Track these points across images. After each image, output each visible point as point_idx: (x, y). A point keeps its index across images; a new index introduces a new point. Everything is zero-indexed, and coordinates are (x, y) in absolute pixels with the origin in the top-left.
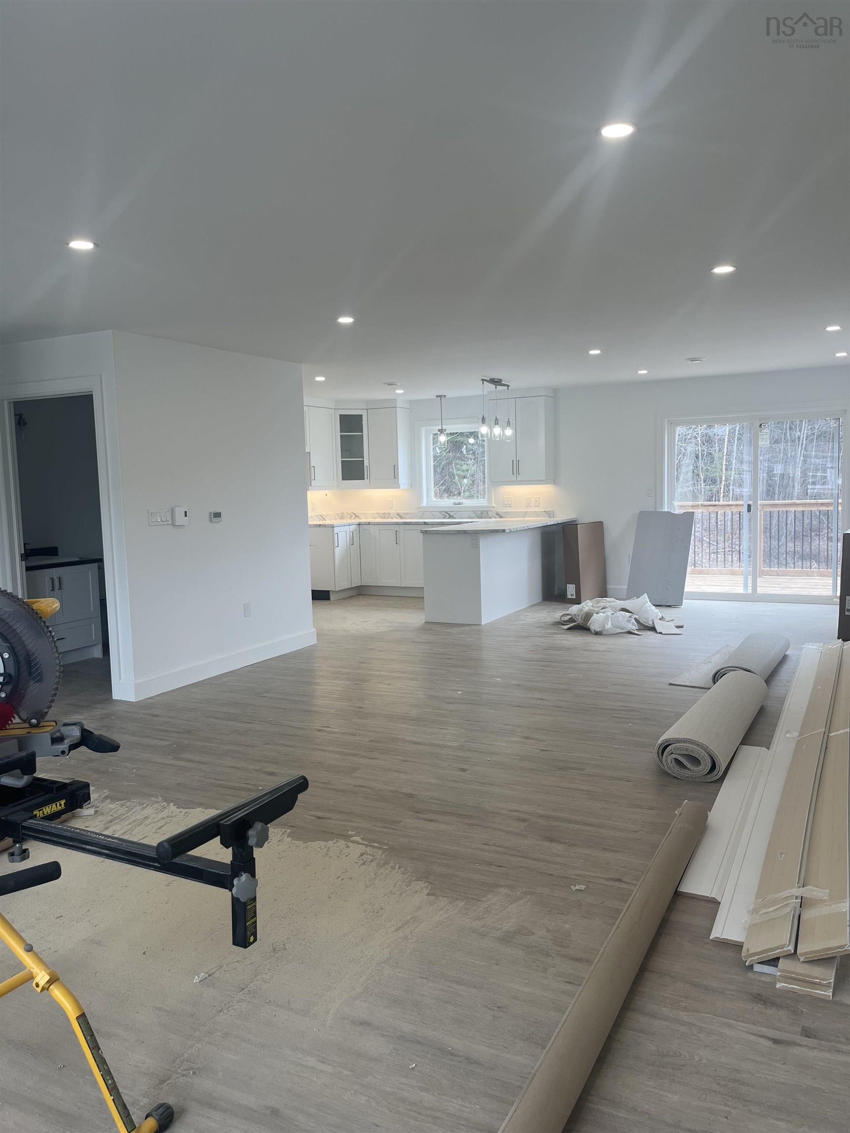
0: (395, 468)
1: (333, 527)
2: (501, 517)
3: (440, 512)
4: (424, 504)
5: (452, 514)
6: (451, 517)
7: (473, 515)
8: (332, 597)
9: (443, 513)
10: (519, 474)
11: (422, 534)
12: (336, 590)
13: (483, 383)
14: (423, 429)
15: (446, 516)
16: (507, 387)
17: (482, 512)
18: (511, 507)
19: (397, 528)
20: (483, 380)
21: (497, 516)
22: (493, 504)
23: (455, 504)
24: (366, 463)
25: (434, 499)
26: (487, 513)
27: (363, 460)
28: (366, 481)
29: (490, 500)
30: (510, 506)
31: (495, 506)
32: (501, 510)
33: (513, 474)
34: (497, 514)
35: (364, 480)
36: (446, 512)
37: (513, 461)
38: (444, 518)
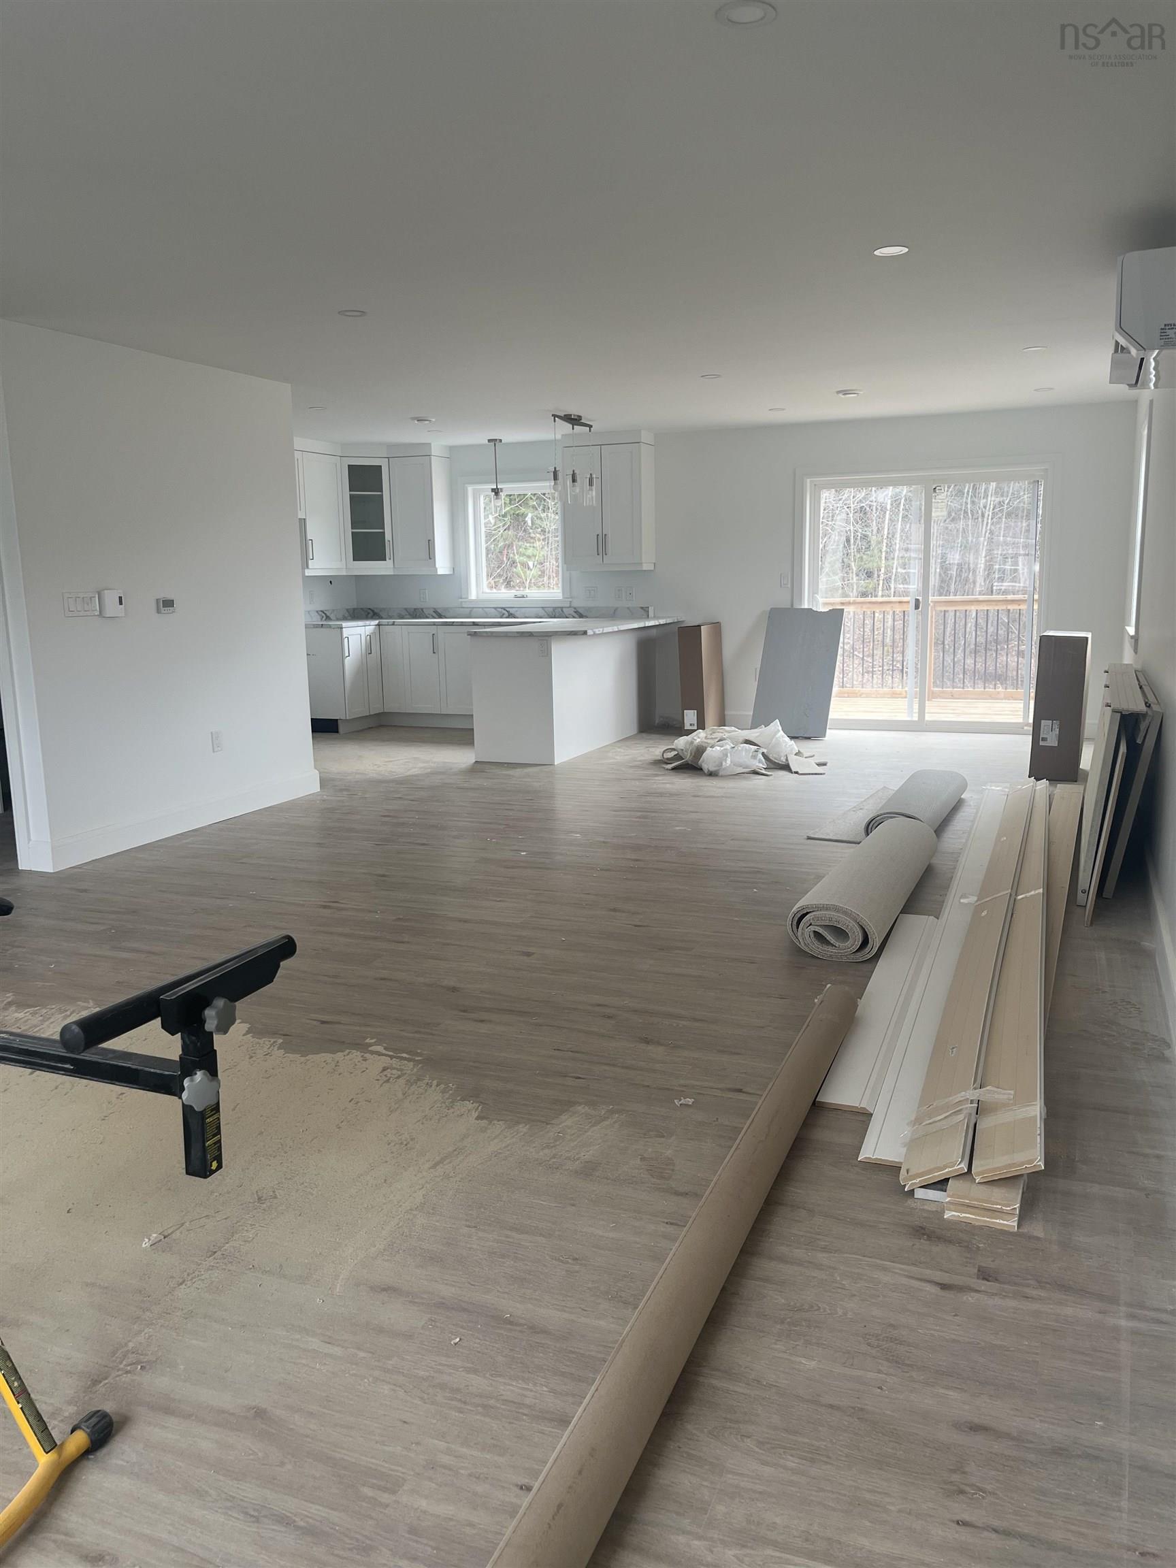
0: (430, 544)
1: (342, 628)
2: (581, 615)
3: (495, 608)
4: (473, 597)
5: (512, 611)
6: (511, 615)
7: (541, 612)
8: (341, 728)
9: (500, 610)
10: (606, 554)
11: (469, 636)
12: (348, 718)
13: (555, 421)
14: (470, 489)
15: (503, 614)
16: (588, 428)
17: (554, 608)
19: (433, 629)
20: (554, 416)
21: (575, 615)
23: (516, 596)
24: (388, 537)
25: (488, 590)
26: (562, 611)
27: (384, 533)
28: (388, 563)
29: (565, 592)
32: (582, 605)
33: (598, 554)
34: (575, 612)
35: (386, 560)
36: (504, 609)
37: (598, 535)
38: (502, 617)
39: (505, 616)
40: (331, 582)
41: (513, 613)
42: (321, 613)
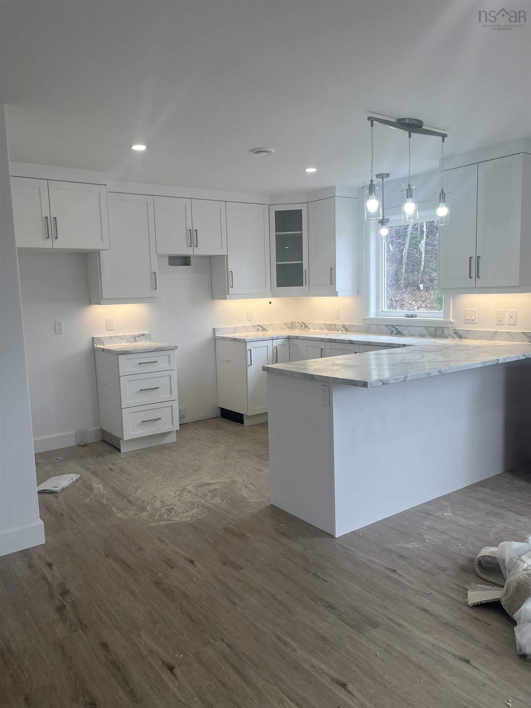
0: (332, 271)
1: (246, 342)
2: (460, 337)
3: (387, 326)
4: (372, 314)
5: (400, 329)
6: (399, 333)
7: (425, 332)
8: (246, 422)
9: (390, 327)
10: (479, 277)
12: (250, 415)
13: (372, 125)
15: (393, 332)
16: (441, 138)
17: (436, 328)
18: (475, 323)
20: (371, 120)
21: (454, 335)
22: (451, 319)
23: (407, 316)
24: (305, 267)
25: (386, 310)
26: (442, 331)
27: (302, 264)
28: (304, 288)
29: (446, 314)
30: (473, 322)
31: (453, 321)
32: (461, 327)
34: (455, 333)
35: (303, 286)
36: (393, 326)
38: (391, 334)
39: (394, 333)
40: (270, 303)
41: (401, 331)
42: (257, 326)
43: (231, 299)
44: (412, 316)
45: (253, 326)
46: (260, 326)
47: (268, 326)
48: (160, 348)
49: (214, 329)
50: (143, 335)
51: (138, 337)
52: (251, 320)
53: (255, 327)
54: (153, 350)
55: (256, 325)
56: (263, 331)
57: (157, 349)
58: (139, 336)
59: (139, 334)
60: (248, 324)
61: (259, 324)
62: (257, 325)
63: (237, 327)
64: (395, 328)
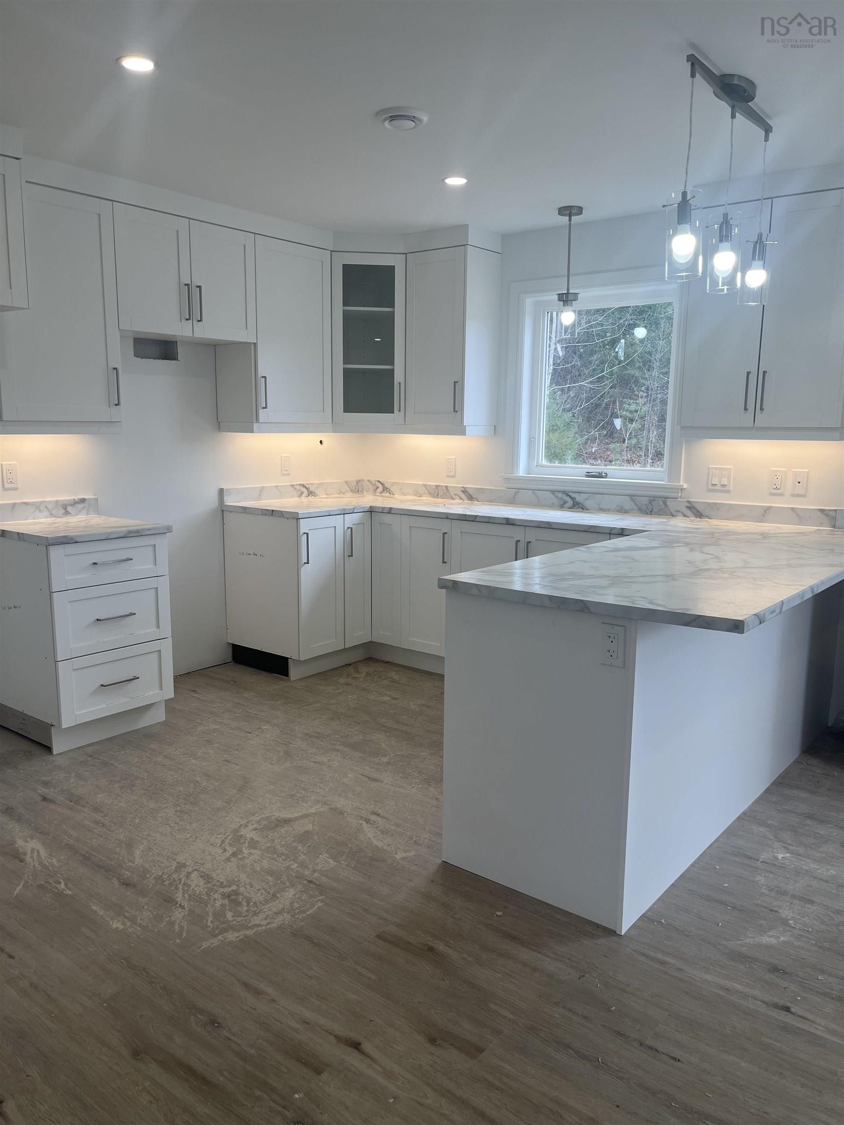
0: (457, 387)
1: (298, 519)
2: (699, 515)
3: (553, 492)
4: (521, 472)
5: (579, 498)
6: (577, 506)
7: (628, 504)
8: (293, 672)
9: (560, 495)
10: (762, 409)
11: (444, 591)
12: (302, 659)
13: (693, 81)
15: (565, 502)
17: (652, 499)
18: (729, 491)
19: (445, 526)
21: (688, 513)
22: (681, 483)
23: (589, 475)
24: (398, 377)
25: (544, 462)
26: (665, 503)
27: (393, 371)
28: (397, 416)
29: (673, 472)
30: (724, 489)
31: (685, 486)
32: (701, 498)
33: (746, 409)
34: (688, 508)
35: (393, 412)
36: (566, 493)
37: (748, 373)
38: (562, 506)
39: (567, 505)
40: (321, 442)
41: (581, 502)
42: (298, 487)
43: (260, 431)
44: (600, 476)
45: (292, 486)
46: (303, 486)
47: (318, 487)
48: (137, 531)
49: (221, 491)
50: (83, 501)
51: (71, 505)
52: (288, 475)
53: (295, 489)
54: (122, 535)
55: (297, 485)
56: (309, 495)
57: (130, 532)
58: (75, 503)
59: (74, 499)
60: (284, 482)
61: (302, 483)
62: (300, 485)
63: (264, 487)
64: (570, 497)
